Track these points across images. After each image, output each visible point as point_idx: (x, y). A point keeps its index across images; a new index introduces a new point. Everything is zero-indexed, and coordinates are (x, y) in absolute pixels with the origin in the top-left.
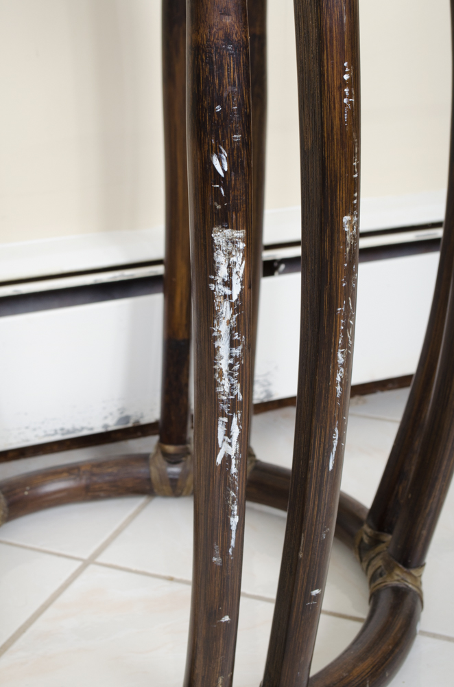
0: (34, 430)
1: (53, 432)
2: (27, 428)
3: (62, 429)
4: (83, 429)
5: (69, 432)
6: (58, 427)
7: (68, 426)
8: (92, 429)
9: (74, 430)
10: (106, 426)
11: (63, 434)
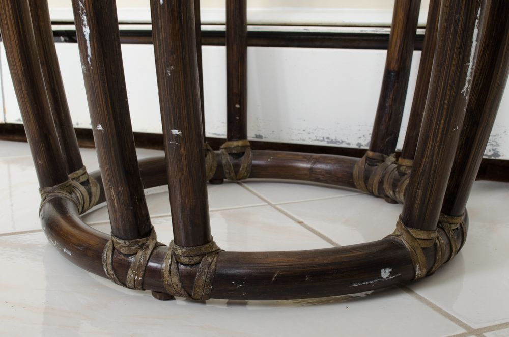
0: (309, 133)
1: (322, 139)
2: (304, 131)
3: (328, 138)
4: (342, 142)
5: (332, 142)
6: (326, 136)
7: (332, 137)
8: (349, 144)
9: (336, 142)
10: (359, 144)
11: (328, 142)
